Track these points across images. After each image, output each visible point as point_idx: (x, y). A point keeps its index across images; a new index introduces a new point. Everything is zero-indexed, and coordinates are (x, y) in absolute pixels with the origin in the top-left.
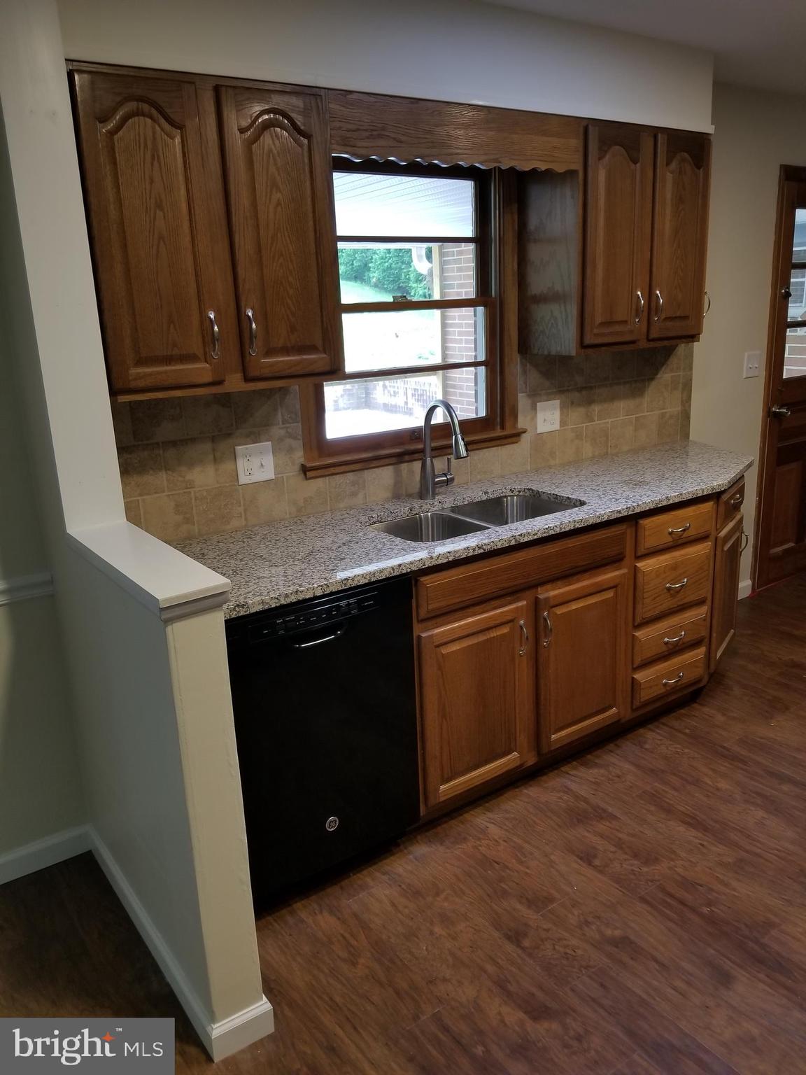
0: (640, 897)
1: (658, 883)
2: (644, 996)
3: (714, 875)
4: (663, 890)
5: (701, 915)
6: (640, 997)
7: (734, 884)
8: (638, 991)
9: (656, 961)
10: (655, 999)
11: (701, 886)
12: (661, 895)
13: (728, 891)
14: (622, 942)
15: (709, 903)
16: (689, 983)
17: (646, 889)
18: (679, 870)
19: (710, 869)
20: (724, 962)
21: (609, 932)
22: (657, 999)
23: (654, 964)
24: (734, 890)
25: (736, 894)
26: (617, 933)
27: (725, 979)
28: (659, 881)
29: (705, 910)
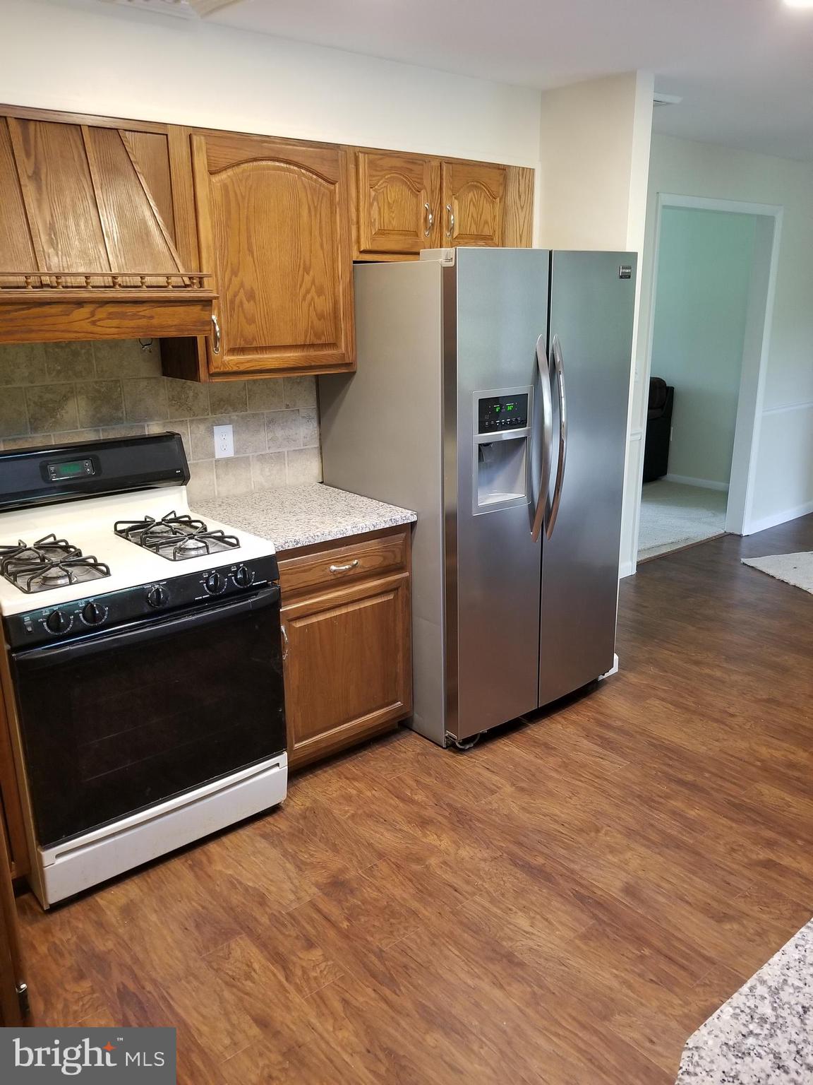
0: (714, 964)
1: (698, 982)
2: (694, 878)
3: (638, 996)
4: (693, 975)
5: (651, 946)
6: (697, 877)
7: (615, 984)
8: (698, 880)
9: (687, 902)
10: (685, 875)
11: (652, 980)
12: (693, 967)
13: (623, 975)
14: (721, 918)
15: (642, 957)
16: (659, 886)
17: (709, 974)
18: (677, 1001)
19: (641, 1003)
20: (629, 903)
21: (736, 926)
22: (682, 875)
23: (690, 901)
24: (616, 976)
25: (614, 971)
26: (727, 926)
27: (630, 890)
28: (698, 985)
29: (647, 952)
